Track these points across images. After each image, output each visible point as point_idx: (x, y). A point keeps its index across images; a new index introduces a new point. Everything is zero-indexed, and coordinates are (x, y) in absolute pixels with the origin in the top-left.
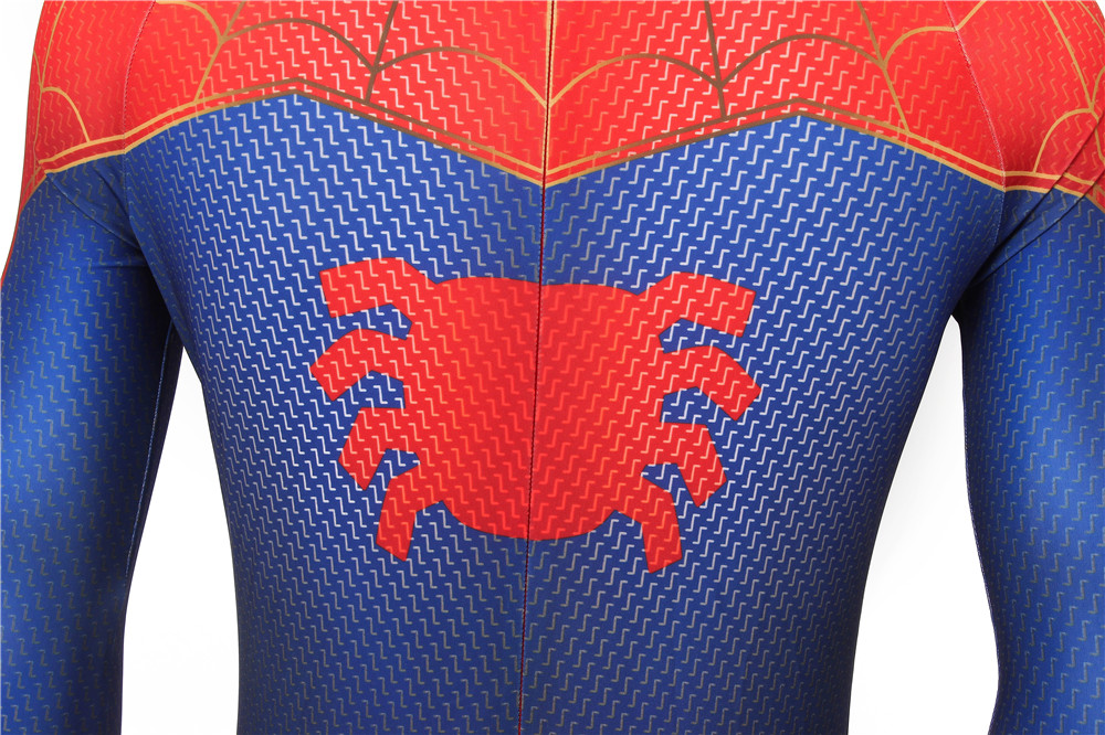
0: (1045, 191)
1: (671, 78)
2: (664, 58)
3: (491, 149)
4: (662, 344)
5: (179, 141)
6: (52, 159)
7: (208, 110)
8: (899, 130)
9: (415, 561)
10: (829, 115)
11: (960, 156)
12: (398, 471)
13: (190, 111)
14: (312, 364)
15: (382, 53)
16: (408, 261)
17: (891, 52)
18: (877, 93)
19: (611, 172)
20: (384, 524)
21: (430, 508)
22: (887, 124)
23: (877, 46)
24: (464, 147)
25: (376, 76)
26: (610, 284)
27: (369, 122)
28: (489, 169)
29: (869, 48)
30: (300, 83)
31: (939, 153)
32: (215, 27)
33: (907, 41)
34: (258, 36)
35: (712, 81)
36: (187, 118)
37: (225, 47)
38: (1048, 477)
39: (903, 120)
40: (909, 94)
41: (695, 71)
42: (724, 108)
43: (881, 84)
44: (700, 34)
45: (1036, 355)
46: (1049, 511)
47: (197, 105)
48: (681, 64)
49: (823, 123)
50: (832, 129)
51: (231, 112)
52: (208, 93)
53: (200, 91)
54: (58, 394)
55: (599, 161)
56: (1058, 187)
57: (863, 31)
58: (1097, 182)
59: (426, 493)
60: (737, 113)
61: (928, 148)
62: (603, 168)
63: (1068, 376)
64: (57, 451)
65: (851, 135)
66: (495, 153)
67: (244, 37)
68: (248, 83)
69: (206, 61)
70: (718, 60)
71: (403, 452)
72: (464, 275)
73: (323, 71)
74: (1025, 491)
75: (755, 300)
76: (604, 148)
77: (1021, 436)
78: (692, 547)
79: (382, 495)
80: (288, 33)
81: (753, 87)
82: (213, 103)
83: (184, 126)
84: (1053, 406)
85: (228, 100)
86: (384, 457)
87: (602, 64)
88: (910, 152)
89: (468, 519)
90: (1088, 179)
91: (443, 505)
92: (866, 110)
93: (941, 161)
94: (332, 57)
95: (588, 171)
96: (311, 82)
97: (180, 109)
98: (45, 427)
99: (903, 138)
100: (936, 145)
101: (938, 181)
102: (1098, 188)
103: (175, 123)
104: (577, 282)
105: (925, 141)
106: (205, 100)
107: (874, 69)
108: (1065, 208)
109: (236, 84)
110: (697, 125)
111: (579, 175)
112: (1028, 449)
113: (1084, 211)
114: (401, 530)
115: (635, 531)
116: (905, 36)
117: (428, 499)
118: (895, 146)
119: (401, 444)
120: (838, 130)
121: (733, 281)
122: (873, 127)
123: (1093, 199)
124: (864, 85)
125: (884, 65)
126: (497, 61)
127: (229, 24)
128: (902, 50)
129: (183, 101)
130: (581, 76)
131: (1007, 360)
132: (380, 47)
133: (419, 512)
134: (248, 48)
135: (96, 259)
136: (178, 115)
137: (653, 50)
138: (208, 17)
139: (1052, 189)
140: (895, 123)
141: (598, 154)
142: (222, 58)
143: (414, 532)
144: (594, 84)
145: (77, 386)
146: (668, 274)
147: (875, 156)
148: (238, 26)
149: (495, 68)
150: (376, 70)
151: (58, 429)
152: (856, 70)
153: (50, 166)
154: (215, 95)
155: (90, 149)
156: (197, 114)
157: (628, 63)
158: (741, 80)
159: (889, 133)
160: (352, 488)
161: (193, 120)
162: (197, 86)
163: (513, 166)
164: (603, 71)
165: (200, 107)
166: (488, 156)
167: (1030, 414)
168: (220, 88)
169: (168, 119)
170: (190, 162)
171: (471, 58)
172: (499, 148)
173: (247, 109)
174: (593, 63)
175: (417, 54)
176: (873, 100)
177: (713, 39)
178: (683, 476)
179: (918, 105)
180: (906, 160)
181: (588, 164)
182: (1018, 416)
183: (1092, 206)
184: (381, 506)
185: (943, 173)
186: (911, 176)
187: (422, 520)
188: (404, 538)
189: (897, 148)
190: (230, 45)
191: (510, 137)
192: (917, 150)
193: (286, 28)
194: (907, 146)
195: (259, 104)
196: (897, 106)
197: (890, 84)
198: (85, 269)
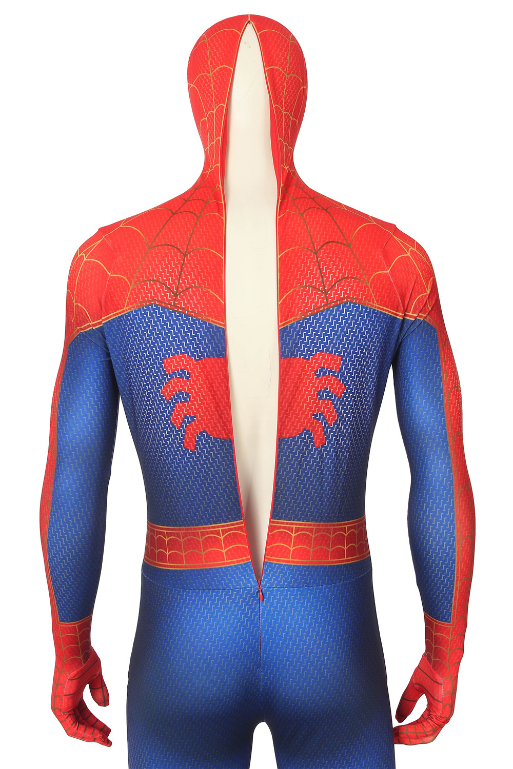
0: (414, 319)
1: (312, 292)
2: (310, 286)
3: (209, 318)
4: (316, 375)
5: (121, 321)
6: (82, 327)
7: (129, 311)
8: (374, 305)
9: (198, 451)
10: (356, 301)
11: (391, 311)
12: (189, 422)
13: (123, 311)
14: (161, 390)
15: (178, 290)
16: (188, 355)
17: (370, 280)
18: (368, 294)
19: (298, 323)
20: (186, 441)
21: (201, 433)
22: (371, 303)
23: (366, 279)
24: (202, 318)
25: (176, 297)
26: (300, 357)
27: (174, 312)
28: (209, 324)
29: (364, 280)
30: (155, 300)
31: (386, 310)
32: (129, 283)
33: (374, 277)
34: (142, 286)
35: (323, 293)
36: (123, 314)
37: (132, 290)
38: (418, 409)
39: (375, 301)
40: (376, 293)
41: (318, 290)
42: (327, 301)
43: (369, 291)
44: (319, 278)
45: (413, 371)
46: (419, 419)
47: (126, 309)
48: (314, 288)
49: (355, 304)
50: (357, 305)
51: (136, 311)
52: (128, 306)
53: (126, 305)
54: (91, 405)
55: (294, 320)
56: (418, 318)
57: (362, 275)
58: (428, 315)
59: (199, 428)
60: (331, 302)
61: (383, 309)
62: (295, 322)
63: (422, 377)
64: (91, 424)
65: (363, 307)
66: (211, 319)
67: (138, 286)
68: (140, 302)
69: (127, 295)
70: (324, 286)
71: (190, 416)
72: (204, 358)
73: (161, 297)
74: (412, 414)
75: (342, 360)
76: (295, 316)
77: (410, 397)
78: (329, 440)
79: (185, 431)
80: (151, 285)
81: (335, 294)
82: (130, 309)
83: (122, 316)
84: (418, 386)
85: (134, 307)
86: (184, 418)
87: (292, 290)
88: (378, 311)
89: (213, 434)
90: (425, 314)
91: (205, 431)
92: (366, 299)
93: (386, 313)
94: (164, 292)
95: (291, 323)
96: (158, 301)
97: (121, 311)
98: (87, 416)
99: (375, 307)
100: (384, 308)
101: (386, 319)
102: (428, 317)
103: (120, 315)
104: (291, 357)
105: (382, 307)
106: (127, 308)
107: (366, 286)
108: (418, 324)
109: (136, 302)
110: (320, 307)
111: (288, 324)
112: (412, 400)
113: (424, 324)
114: (192, 441)
115: (311, 435)
116: (374, 275)
117: (200, 430)
118: (374, 309)
119: (189, 413)
120: (359, 305)
121: (335, 354)
122: (368, 304)
123: (427, 320)
124: (364, 292)
125: (369, 285)
126: (209, 290)
127: (133, 282)
128: (373, 279)
129: (122, 308)
130: (287, 294)
131: (404, 373)
132: (177, 288)
133: (197, 435)
134: (139, 290)
135: (101, 358)
136: (120, 313)
137: (306, 284)
138: (127, 280)
139: (416, 319)
140: (373, 302)
141: (293, 318)
142: (131, 294)
143: (197, 442)
144: (291, 296)
145: (97, 401)
146: (316, 353)
147: (369, 313)
148: (135, 282)
149: (209, 292)
150: (176, 296)
151: (91, 416)
152: (361, 287)
153: (82, 329)
154: (130, 306)
155: (92, 325)
156: (126, 312)
157: (299, 289)
158: (331, 292)
159: (372, 306)
160: (175, 429)
161: (125, 314)
162: (125, 303)
163: (216, 323)
164: (293, 292)
165: (126, 310)
166: (209, 320)
167: (412, 389)
168: (132, 304)
169: (117, 314)
170: (125, 327)
171: (202, 289)
172: (212, 318)
173: (140, 310)
174: (290, 290)
175: (187, 289)
176: (367, 296)
177: (323, 280)
178: (325, 417)
179: (379, 296)
180: (377, 313)
181: (291, 321)
182: (409, 390)
183: (427, 323)
184: (184, 435)
185: (387, 316)
186: (379, 318)
187: (199, 437)
188: (193, 444)
189: (374, 310)
190: (134, 289)
191: (215, 314)
192: (380, 310)
193: (150, 283)
194: (377, 309)
195: (143, 308)
196: (373, 297)
197: (371, 290)
198: (97, 362)
